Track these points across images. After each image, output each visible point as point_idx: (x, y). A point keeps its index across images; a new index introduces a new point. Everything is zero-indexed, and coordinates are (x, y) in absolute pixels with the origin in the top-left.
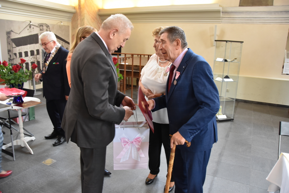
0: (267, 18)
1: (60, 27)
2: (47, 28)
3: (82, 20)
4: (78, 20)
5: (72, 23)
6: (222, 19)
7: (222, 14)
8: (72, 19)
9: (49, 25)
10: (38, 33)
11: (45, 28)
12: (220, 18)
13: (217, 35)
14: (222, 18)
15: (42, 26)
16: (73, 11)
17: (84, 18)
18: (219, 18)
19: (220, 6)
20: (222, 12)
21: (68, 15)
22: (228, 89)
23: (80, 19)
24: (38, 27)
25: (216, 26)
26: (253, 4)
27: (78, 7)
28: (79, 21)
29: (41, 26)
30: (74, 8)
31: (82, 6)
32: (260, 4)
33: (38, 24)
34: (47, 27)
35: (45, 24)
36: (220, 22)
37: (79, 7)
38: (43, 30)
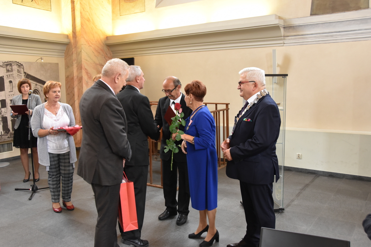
0: (359, 30)
1: (43, 65)
2: (19, 69)
3: (79, 54)
4: (72, 54)
5: (65, 59)
6: (284, 39)
7: (284, 31)
8: (65, 54)
9: (22, 64)
10: (3, 76)
11: (15, 67)
12: (282, 37)
13: (278, 66)
14: (284, 37)
15: (11, 65)
16: (65, 40)
17: (81, 51)
18: (279, 38)
19: (280, 18)
20: (284, 28)
21: (59, 47)
22: (300, 154)
23: (76, 53)
24: (3, 67)
25: (274, 51)
26: (334, 10)
27: (71, 35)
28: (74, 56)
29: (9, 65)
30: (67, 36)
31: (77, 34)
32: (345, 8)
33: (3, 63)
34: (20, 66)
35: (16, 62)
36: (282, 43)
37: (73, 35)
38: (12, 71)
